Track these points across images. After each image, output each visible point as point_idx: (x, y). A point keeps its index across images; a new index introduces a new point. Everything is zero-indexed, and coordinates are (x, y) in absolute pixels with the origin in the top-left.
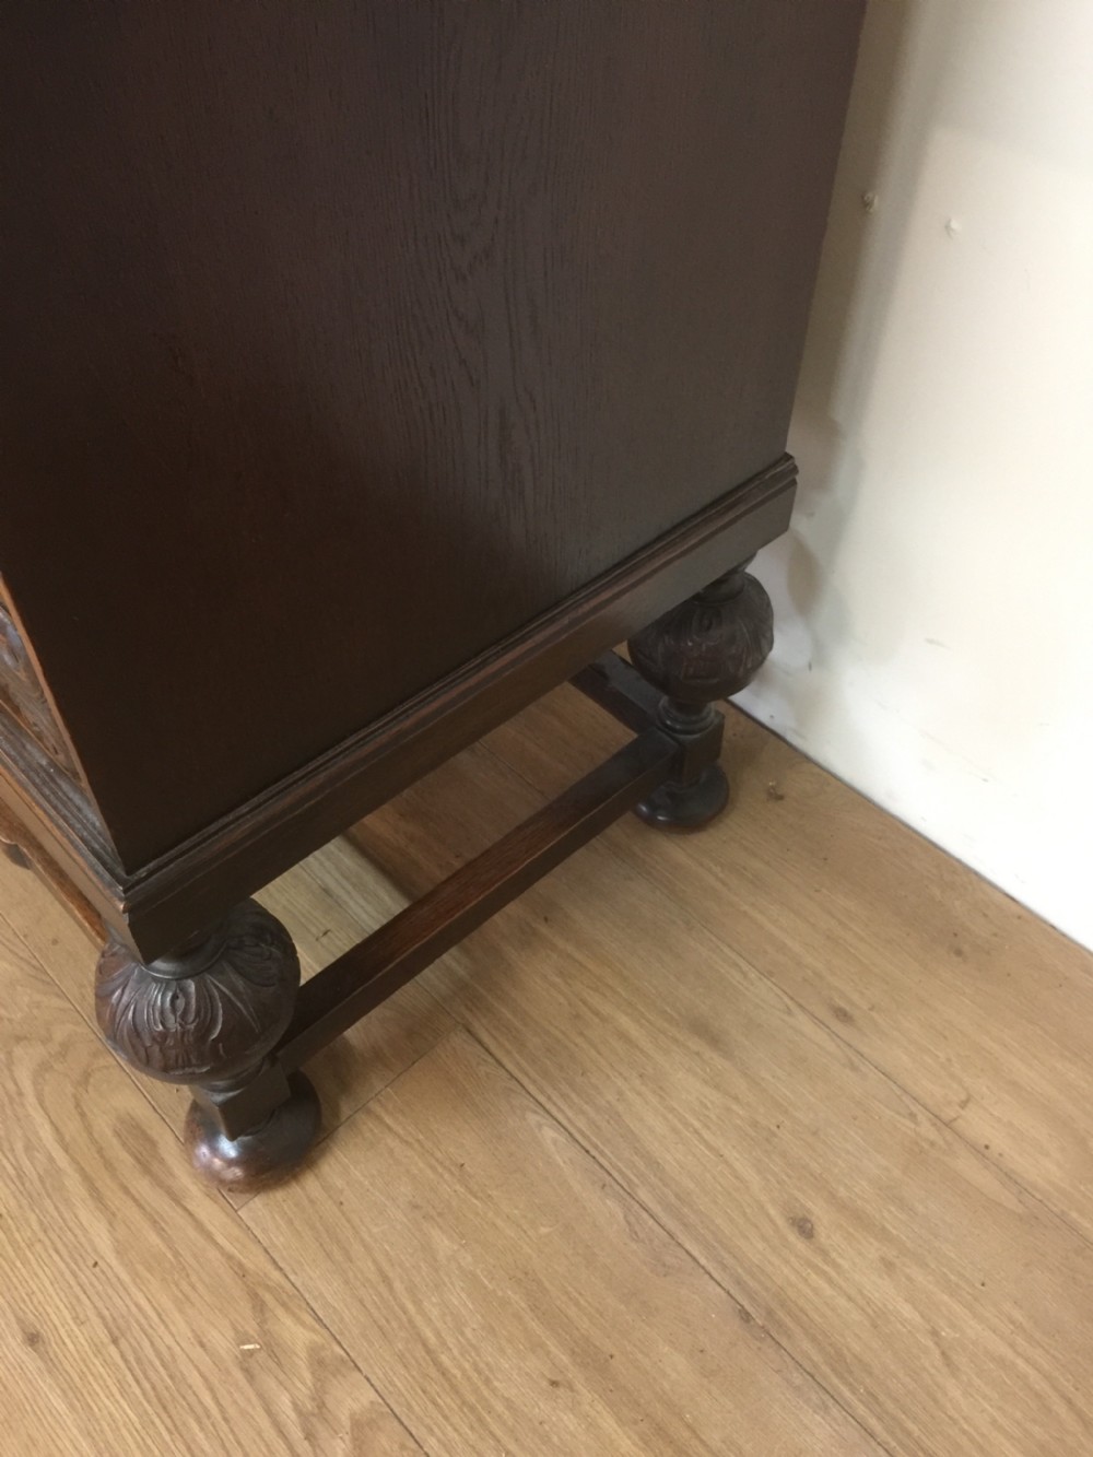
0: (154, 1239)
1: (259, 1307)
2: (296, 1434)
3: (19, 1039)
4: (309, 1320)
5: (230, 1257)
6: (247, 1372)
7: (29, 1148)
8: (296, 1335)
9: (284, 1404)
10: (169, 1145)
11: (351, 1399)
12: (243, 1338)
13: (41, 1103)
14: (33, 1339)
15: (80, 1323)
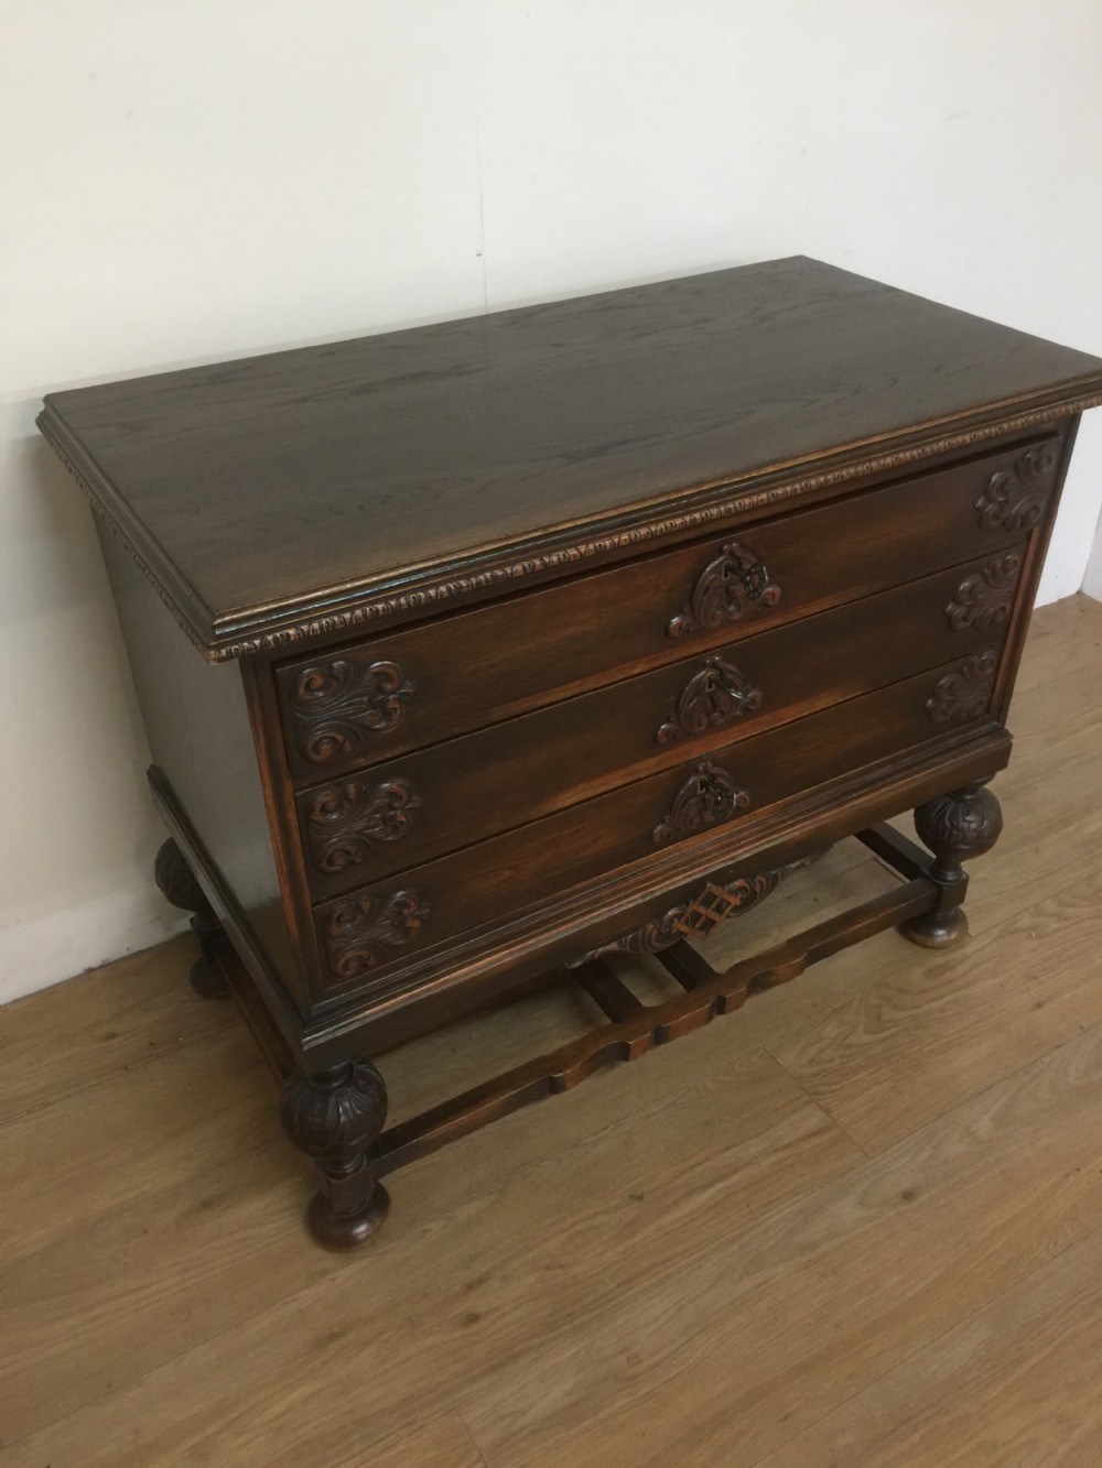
0: (988, 965)
1: (1016, 931)
2: (1067, 923)
3: (879, 1017)
4: (1019, 917)
5: (994, 941)
6: (1044, 936)
7: (943, 1011)
8: (1026, 921)
9: (1055, 926)
10: (939, 959)
11: (1050, 906)
12: (1030, 937)
13: (918, 1007)
14: (1039, 1006)
15: (1028, 990)
